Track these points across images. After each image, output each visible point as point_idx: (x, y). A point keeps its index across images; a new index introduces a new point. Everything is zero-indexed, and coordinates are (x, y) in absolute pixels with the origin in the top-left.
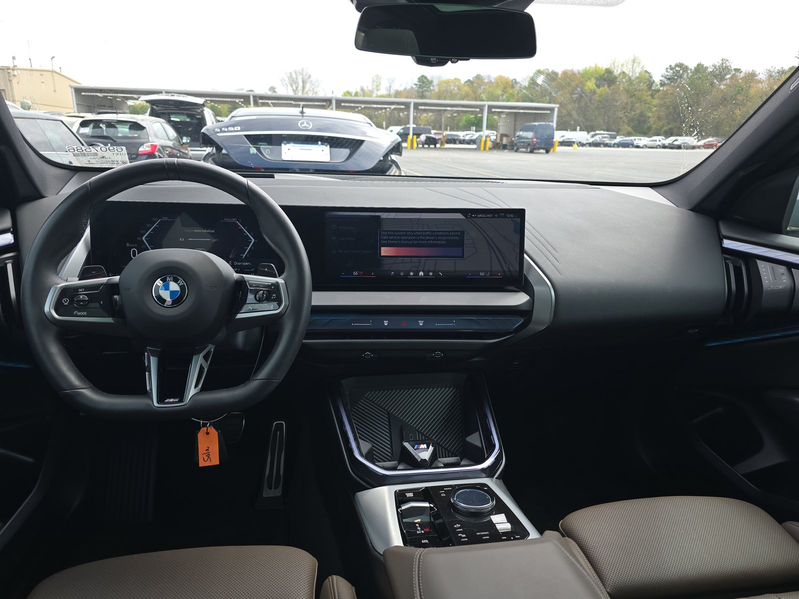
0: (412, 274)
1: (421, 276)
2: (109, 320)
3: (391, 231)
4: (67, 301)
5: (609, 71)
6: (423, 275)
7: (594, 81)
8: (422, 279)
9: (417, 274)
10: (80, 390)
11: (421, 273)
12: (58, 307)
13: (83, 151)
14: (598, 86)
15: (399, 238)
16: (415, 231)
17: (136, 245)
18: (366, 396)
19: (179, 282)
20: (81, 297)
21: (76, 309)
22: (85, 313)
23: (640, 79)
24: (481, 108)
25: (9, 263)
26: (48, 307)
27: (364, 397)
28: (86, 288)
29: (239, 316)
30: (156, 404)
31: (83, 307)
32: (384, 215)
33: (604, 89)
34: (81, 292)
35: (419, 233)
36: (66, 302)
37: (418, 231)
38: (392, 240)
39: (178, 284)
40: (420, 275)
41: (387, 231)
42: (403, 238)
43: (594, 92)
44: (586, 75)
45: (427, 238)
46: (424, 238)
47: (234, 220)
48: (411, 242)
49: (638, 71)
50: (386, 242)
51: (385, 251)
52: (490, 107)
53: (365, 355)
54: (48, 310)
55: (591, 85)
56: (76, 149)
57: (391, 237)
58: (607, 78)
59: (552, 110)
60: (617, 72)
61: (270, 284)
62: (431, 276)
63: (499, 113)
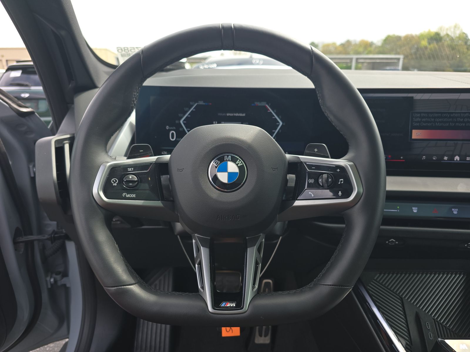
0: (446, 158)
1: (457, 160)
2: (158, 203)
3: (424, 113)
4: (116, 181)
5: (437, 34)
6: (458, 160)
7: (426, 40)
8: (457, 164)
9: (452, 158)
10: (127, 287)
11: (457, 158)
12: (107, 188)
13: (129, 51)
14: (429, 44)
15: (433, 120)
16: (452, 113)
17: (174, 128)
18: (375, 278)
19: (237, 163)
20: (131, 177)
21: (125, 190)
22: (134, 196)
23: (459, 38)
24: (351, 59)
25: (66, 143)
26: (97, 190)
27: (375, 280)
28: (136, 167)
29: (297, 203)
30: (210, 309)
31: (132, 188)
32: (417, 96)
33: (434, 45)
34: (130, 171)
35: (456, 115)
36: (115, 183)
37: (455, 113)
38: (425, 122)
39: (237, 165)
40: (455, 160)
41: (420, 113)
42: (437, 120)
43: (426, 48)
44: (421, 37)
45: (466, 120)
46: (462, 120)
47: (263, 104)
48: (447, 124)
49: (458, 33)
50: (418, 124)
51: (416, 134)
52: (357, 59)
53: (389, 242)
54: (97, 191)
55: (424, 43)
56: (123, 50)
57: (424, 120)
58: (436, 38)
59: (398, 59)
60: (442, 34)
61: (334, 166)
62: (468, 161)
63: (363, 63)
